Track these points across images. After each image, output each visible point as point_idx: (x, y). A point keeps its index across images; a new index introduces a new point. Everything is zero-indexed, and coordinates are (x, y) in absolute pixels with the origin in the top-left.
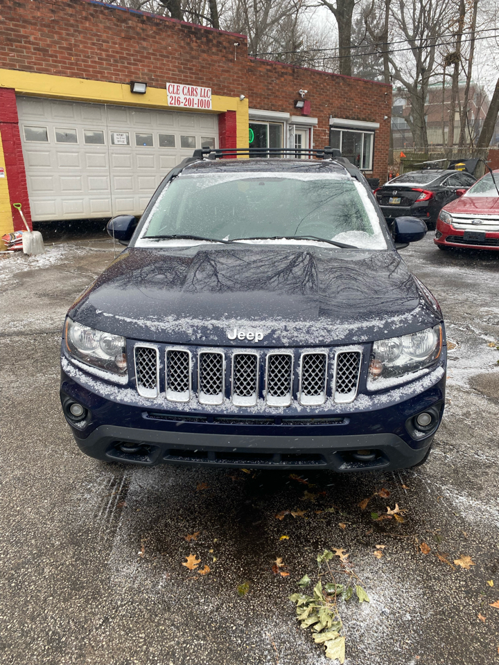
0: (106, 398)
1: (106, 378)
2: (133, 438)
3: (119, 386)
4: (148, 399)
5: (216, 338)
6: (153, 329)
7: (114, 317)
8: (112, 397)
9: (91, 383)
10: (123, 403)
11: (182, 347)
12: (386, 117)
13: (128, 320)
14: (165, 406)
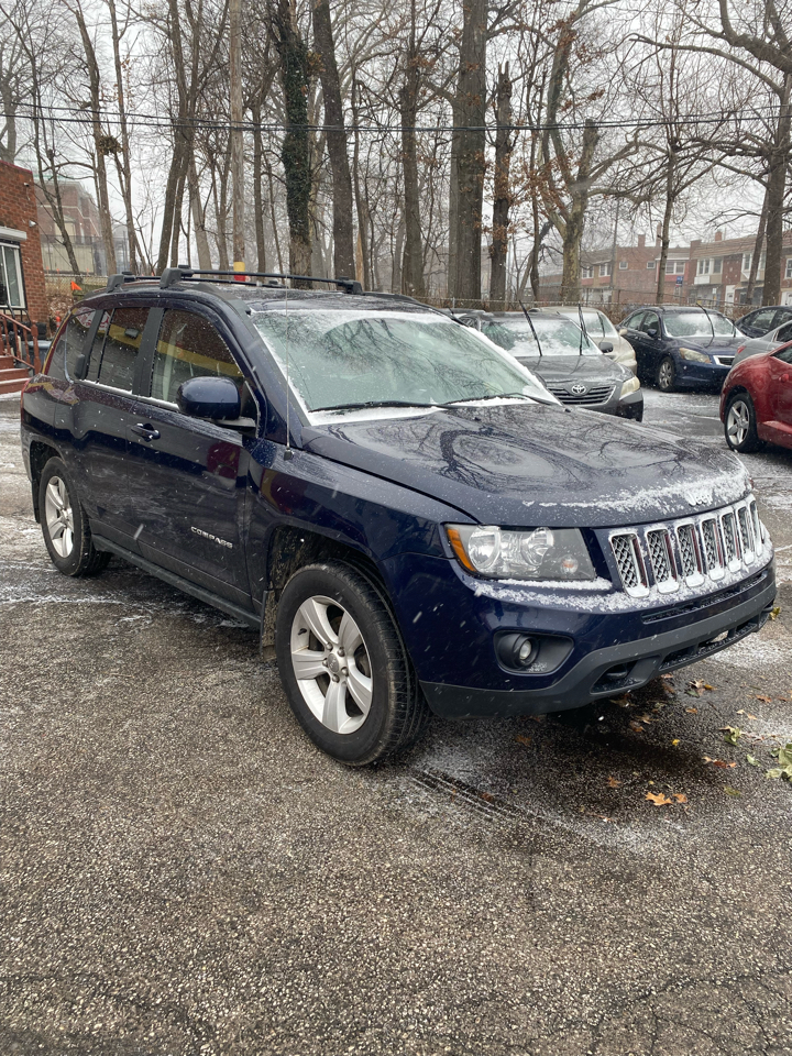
0: (596, 612)
1: (580, 588)
2: (617, 659)
3: (604, 593)
4: (641, 599)
5: (682, 508)
6: (620, 509)
7: (559, 505)
8: (603, 609)
9: (560, 601)
10: (619, 612)
11: (660, 524)
12: (33, 223)
13: (584, 505)
14: (664, 601)
